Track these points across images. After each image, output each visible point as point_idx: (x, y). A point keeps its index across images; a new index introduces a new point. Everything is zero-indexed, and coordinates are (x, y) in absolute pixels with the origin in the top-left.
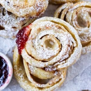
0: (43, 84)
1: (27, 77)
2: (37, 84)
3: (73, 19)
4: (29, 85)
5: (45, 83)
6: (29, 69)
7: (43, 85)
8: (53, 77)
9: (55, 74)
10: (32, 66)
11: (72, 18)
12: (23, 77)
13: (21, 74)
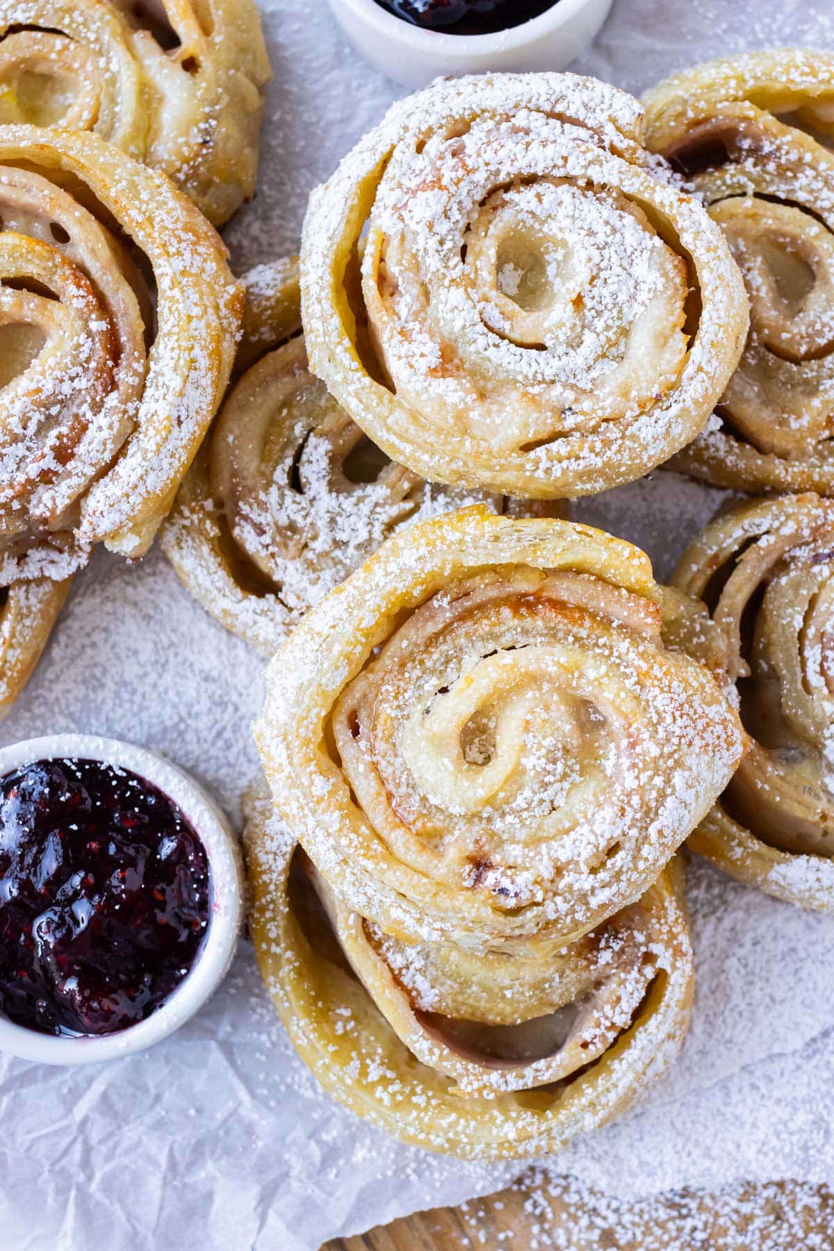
0: (536, 1058)
1: (412, 1058)
2: (494, 1077)
3: (811, 632)
4: (453, 1116)
5: (554, 1048)
6: (397, 980)
7: (541, 1064)
8: (598, 984)
9: (605, 957)
10: (411, 953)
11: (807, 618)
12: (390, 1074)
13: (362, 1058)
